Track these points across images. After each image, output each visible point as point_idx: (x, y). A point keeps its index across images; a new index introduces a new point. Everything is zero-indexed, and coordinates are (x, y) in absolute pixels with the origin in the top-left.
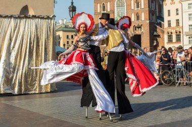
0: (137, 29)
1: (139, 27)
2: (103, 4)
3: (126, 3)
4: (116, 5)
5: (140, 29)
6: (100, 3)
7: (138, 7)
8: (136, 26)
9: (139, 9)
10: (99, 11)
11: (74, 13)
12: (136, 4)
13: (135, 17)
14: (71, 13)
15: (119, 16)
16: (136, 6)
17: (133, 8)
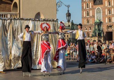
0: (109, 28)
1: (111, 26)
2: (88, 11)
3: (102, 11)
4: (95, 12)
5: (111, 28)
6: (86, 11)
7: (110, 13)
8: (109, 25)
9: (111, 14)
10: (85, 16)
11: (69, 17)
12: (108, 12)
13: (108, 20)
14: (68, 17)
15: (98, 19)
16: (108, 13)
17: (106, 14)
